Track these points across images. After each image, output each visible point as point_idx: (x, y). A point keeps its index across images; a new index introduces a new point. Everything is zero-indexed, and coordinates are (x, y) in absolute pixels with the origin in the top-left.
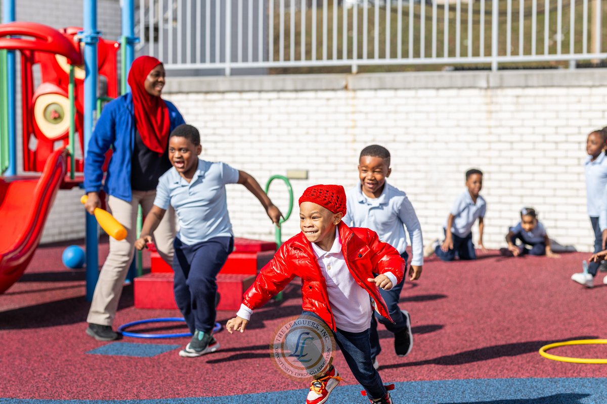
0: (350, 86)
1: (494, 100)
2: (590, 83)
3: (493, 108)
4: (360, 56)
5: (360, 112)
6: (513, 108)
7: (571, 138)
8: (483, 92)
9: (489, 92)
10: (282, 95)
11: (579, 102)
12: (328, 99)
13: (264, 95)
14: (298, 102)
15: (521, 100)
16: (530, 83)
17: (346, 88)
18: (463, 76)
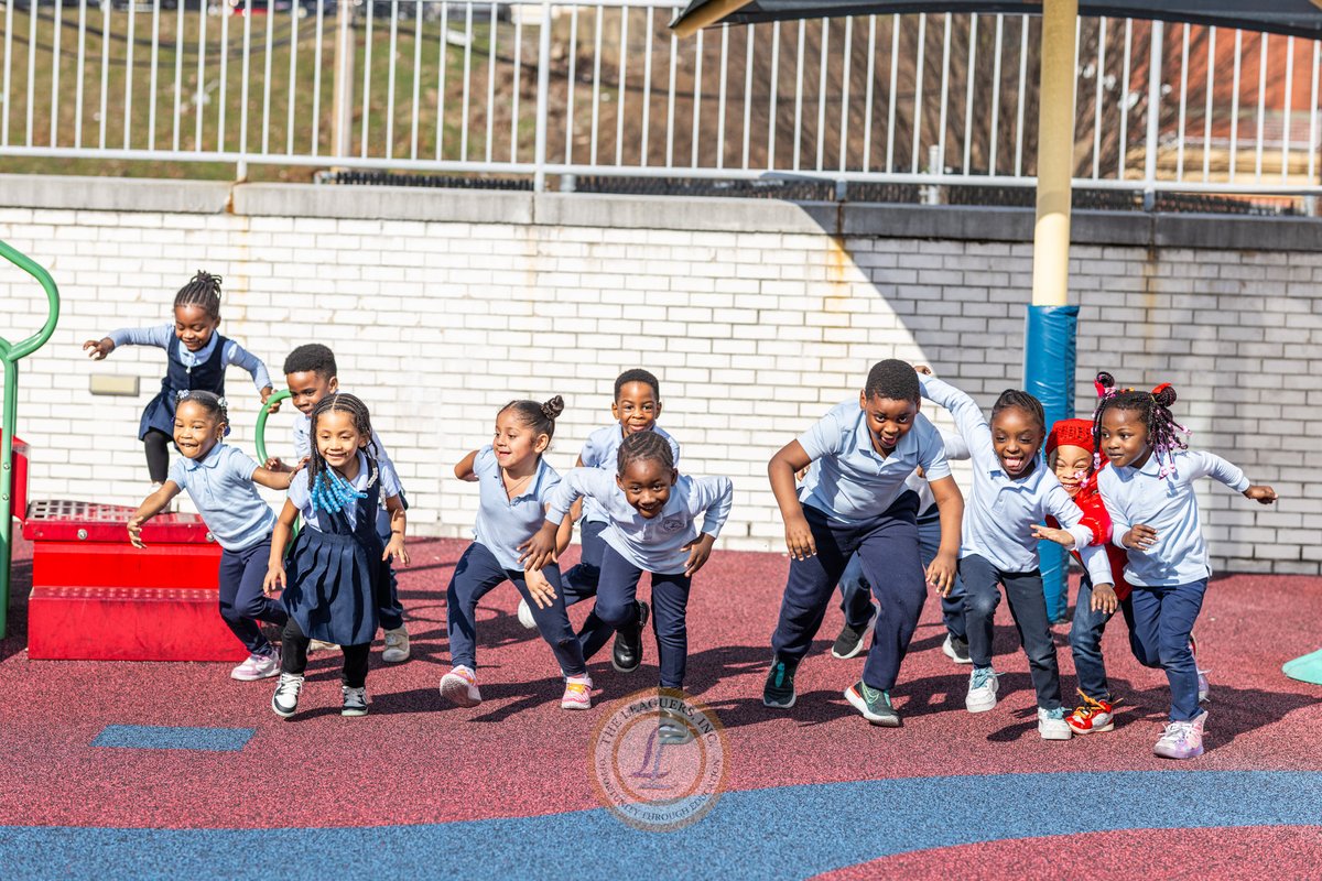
0: (238, 208)
1: (544, 248)
2: (737, 226)
3: (541, 264)
4: (255, 146)
5: (259, 261)
6: (581, 266)
7: (739, 332)
8: (521, 232)
9: (534, 233)
10: (84, 217)
11: (714, 260)
12: (188, 231)
13: (41, 216)
14: (121, 235)
15: (598, 251)
16: (617, 221)
17: (230, 209)
18: (481, 198)
